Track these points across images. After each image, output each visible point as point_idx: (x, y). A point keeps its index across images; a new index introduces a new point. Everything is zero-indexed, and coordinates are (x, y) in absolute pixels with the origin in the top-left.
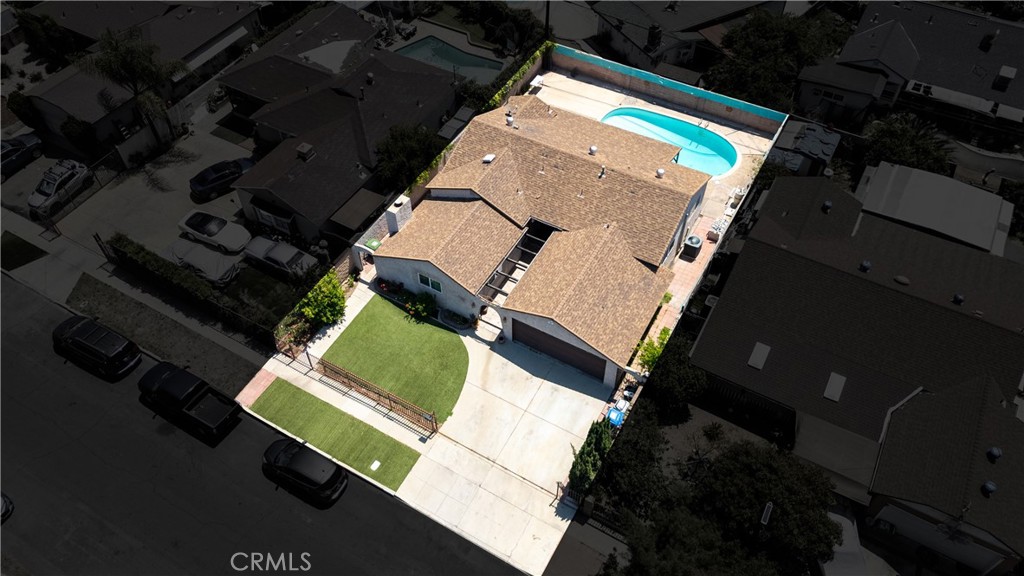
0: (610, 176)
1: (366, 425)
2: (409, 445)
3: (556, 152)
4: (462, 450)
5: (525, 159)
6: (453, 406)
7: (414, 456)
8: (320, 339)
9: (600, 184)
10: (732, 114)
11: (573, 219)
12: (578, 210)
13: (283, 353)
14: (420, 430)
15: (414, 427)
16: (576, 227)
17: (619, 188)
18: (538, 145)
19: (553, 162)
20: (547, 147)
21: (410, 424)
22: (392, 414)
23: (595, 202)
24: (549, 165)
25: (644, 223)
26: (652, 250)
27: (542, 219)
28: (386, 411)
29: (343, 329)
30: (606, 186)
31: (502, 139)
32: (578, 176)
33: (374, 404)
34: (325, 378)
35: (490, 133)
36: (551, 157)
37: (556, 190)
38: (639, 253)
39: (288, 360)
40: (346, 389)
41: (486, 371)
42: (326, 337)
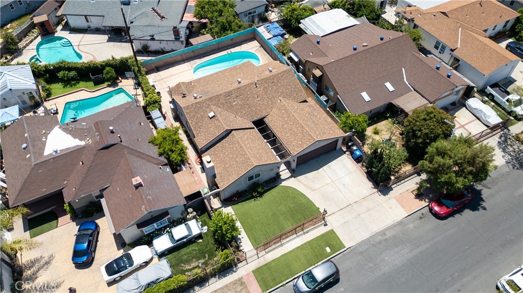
0: (259, 84)
1: (305, 244)
2: (325, 231)
3: (231, 92)
4: (339, 213)
5: (222, 104)
6: (315, 205)
7: (332, 231)
8: (241, 242)
9: (259, 89)
10: (234, 41)
11: (265, 109)
12: (263, 105)
13: (239, 263)
14: (320, 224)
15: (317, 225)
16: (270, 110)
17: (267, 85)
18: (221, 95)
19: (234, 96)
20: (225, 93)
21: (315, 226)
22: (305, 231)
23: (265, 97)
24: (234, 98)
25: (288, 90)
26: (301, 95)
27: (255, 119)
28: (302, 232)
29: (242, 230)
30: (262, 88)
31: (204, 104)
32: (249, 93)
33: (295, 236)
34: (267, 250)
35: (196, 106)
36: (231, 95)
37: (248, 105)
38: (298, 100)
39: (244, 262)
40: (280, 244)
41: (305, 185)
42: (242, 239)
